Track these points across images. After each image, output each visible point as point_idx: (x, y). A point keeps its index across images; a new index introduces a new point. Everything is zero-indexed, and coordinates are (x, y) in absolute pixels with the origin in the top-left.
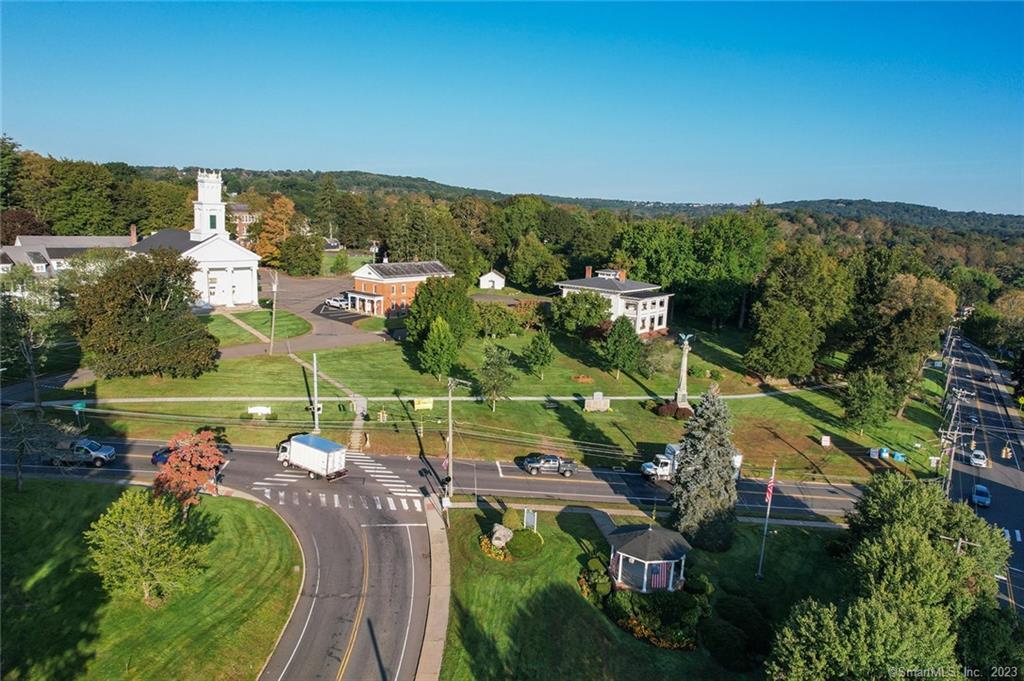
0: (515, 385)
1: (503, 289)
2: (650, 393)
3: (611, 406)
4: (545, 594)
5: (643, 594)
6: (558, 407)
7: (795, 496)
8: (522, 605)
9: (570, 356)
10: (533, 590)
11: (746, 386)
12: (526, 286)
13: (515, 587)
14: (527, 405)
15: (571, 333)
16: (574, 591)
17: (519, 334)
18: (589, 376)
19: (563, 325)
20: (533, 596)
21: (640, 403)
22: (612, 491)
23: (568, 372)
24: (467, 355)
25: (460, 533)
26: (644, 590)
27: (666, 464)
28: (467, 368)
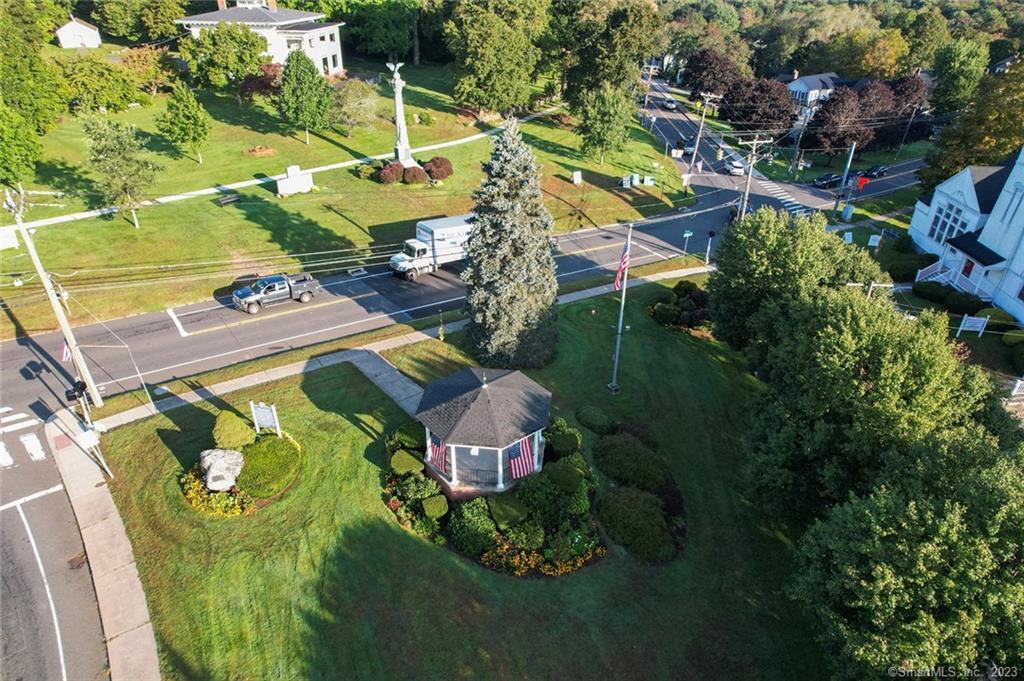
0: (160, 178)
1: (100, 47)
2: (358, 156)
3: (315, 183)
4: (340, 557)
5: (501, 494)
6: (240, 200)
7: (575, 253)
8: (311, 604)
9: (231, 123)
10: (318, 561)
11: (462, 128)
12: (134, 38)
13: (283, 567)
14: (190, 206)
15: (222, 90)
16: (386, 526)
17: (142, 102)
18: (271, 146)
19: (208, 80)
20: (323, 573)
21: (350, 171)
22: (362, 309)
23: (238, 146)
24: (65, 144)
25: (139, 484)
26: (501, 486)
27: (424, 251)
28: (70, 165)
